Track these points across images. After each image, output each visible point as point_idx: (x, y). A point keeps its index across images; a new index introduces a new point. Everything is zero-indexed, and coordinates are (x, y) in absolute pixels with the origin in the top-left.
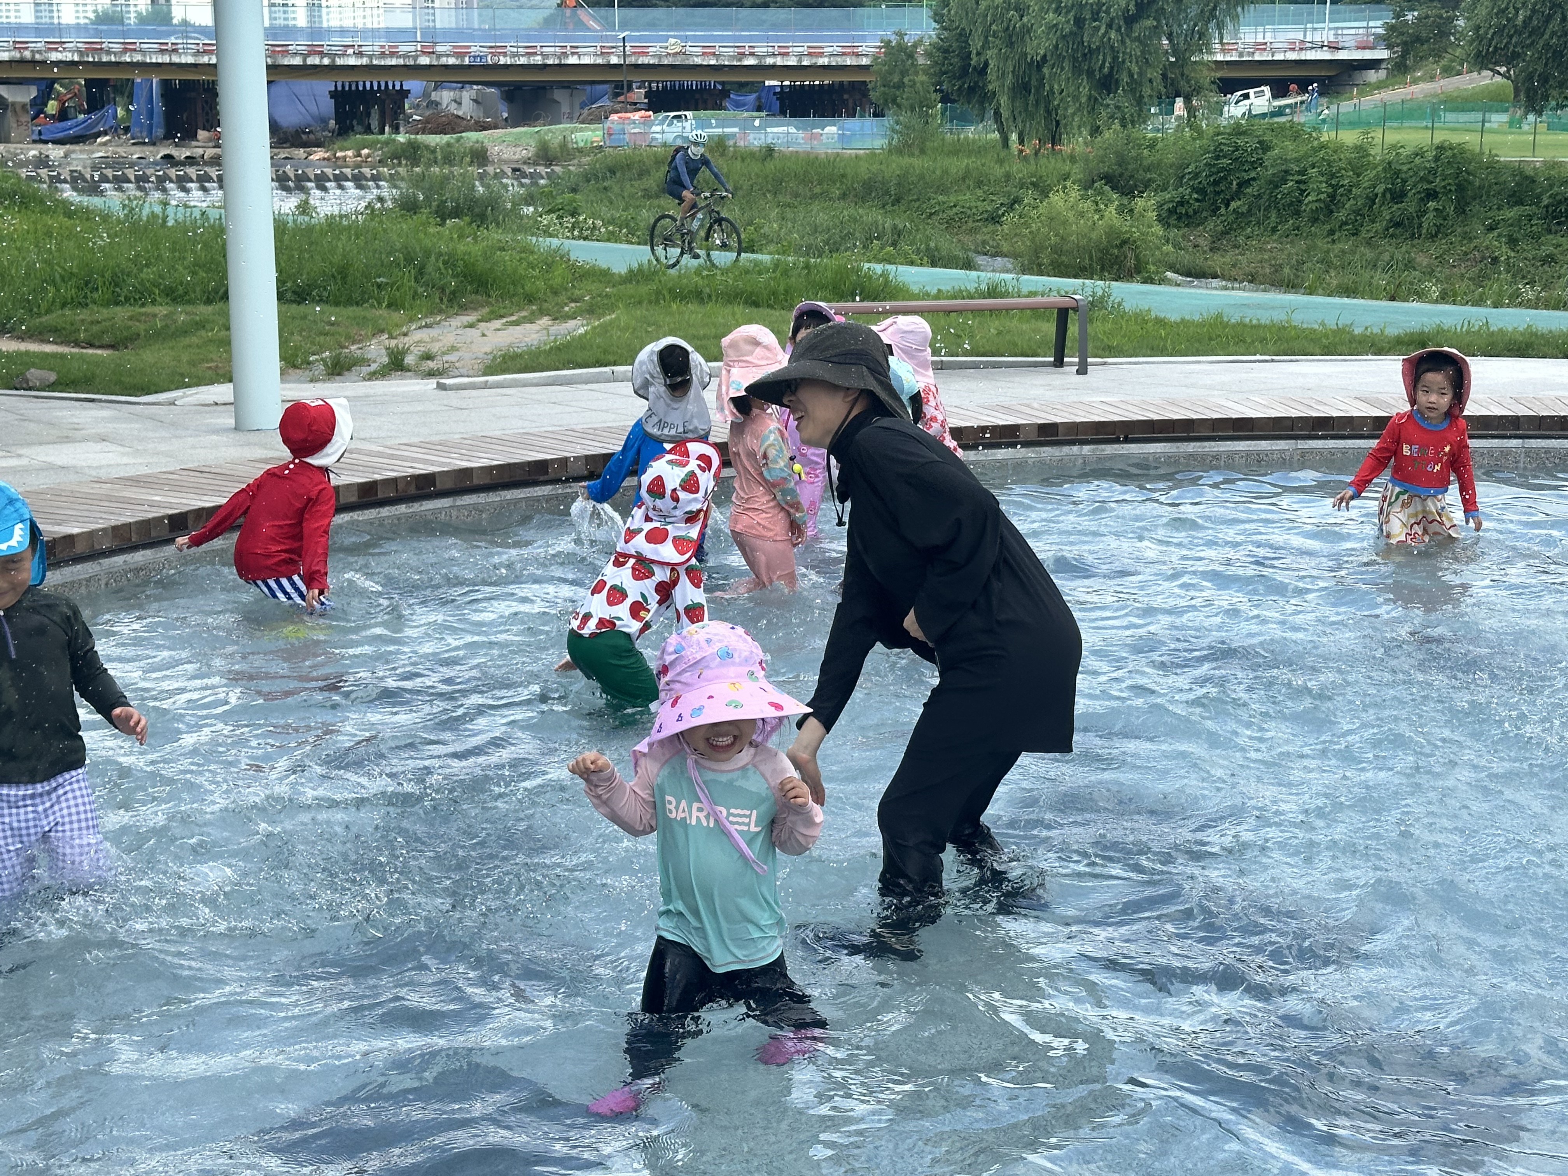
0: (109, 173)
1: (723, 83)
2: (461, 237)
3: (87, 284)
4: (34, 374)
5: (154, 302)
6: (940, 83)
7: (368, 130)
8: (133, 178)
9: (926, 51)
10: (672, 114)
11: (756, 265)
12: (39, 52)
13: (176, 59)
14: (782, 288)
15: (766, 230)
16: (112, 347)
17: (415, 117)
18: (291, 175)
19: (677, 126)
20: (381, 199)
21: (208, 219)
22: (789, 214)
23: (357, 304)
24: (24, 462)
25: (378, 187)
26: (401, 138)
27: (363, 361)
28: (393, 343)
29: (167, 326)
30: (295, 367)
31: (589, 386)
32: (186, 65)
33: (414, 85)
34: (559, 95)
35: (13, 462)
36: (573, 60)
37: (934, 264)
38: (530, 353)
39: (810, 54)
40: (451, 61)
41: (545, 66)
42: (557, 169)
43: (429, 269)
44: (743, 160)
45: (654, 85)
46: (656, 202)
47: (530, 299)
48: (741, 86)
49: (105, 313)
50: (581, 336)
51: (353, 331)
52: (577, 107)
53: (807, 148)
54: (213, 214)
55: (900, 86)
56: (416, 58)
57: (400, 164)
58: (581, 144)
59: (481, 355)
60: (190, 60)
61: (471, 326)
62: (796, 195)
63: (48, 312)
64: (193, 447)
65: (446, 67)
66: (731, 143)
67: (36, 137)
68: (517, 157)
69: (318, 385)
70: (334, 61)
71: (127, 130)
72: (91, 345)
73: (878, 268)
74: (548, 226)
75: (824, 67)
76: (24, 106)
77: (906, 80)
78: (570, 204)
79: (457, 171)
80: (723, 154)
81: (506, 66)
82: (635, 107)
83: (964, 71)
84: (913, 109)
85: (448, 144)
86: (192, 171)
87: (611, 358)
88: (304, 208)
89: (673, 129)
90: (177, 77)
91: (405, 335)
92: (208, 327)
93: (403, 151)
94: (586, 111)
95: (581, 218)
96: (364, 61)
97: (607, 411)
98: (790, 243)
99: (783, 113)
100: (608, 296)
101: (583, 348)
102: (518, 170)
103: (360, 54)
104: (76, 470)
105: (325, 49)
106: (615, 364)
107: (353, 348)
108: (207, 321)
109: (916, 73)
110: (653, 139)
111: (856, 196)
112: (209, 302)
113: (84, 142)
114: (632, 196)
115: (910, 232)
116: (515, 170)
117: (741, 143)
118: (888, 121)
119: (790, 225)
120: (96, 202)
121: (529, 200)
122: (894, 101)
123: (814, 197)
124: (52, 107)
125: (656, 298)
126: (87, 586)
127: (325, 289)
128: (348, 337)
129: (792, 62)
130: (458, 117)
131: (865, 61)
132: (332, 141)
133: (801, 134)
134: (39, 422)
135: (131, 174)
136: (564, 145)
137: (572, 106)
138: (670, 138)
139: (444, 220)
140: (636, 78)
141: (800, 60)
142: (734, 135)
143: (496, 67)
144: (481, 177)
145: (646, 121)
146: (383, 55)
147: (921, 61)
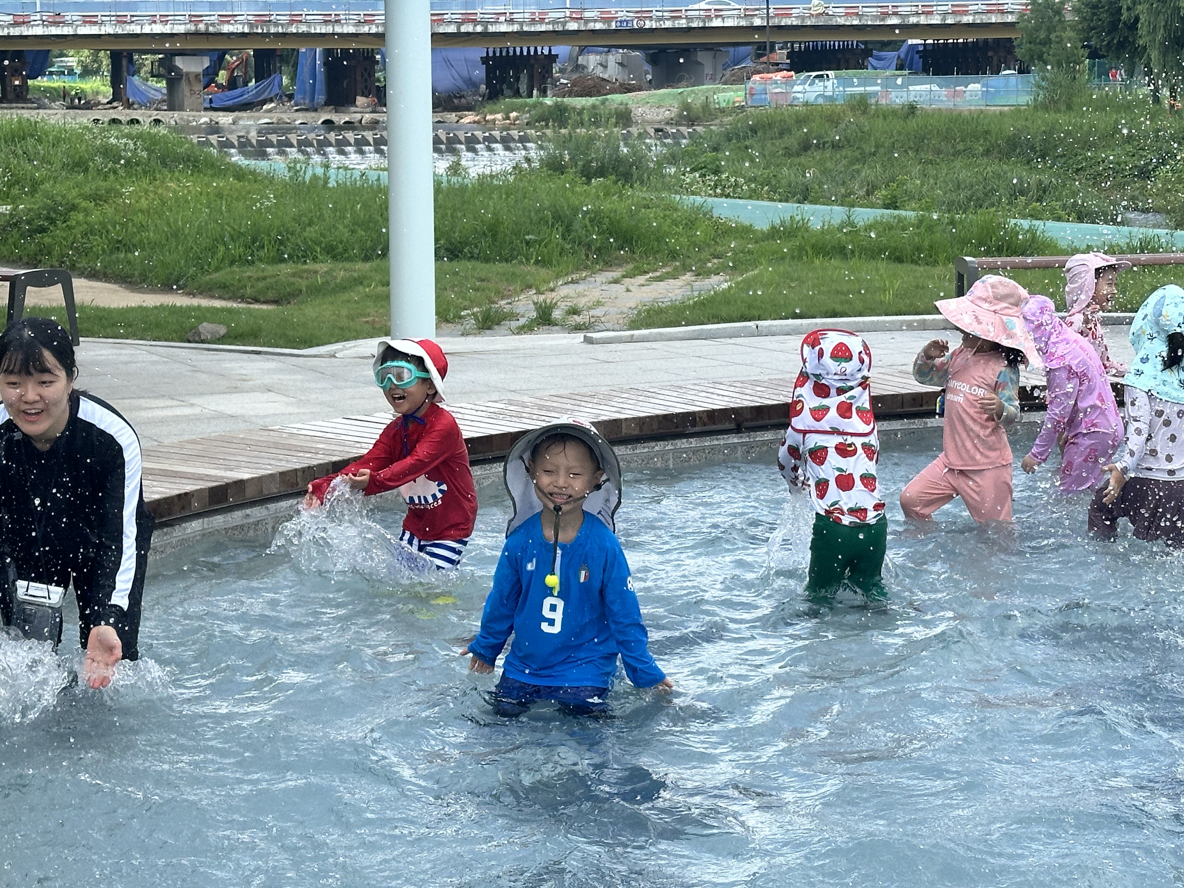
0: (274, 138)
1: (865, 43)
2: (607, 194)
3: (254, 241)
4: (206, 328)
5: (315, 259)
6: (1088, 39)
7: (517, 94)
8: (295, 142)
9: (1074, 7)
10: (814, 74)
11: (900, 221)
12: (213, 25)
13: (338, 29)
14: (926, 244)
15: (909, 186)
16: (276, 302)
17: (563, 81)
18: (444, 138)
19: (819, 85)
20: (528, 160)
21: (367, 179)
22: (931, 170)
23: (507, 261)
24: (197, 410)
25: (525, 148)
26: (549, 101)
27: (513, 316)
28: (541, 298)
29: (327, 282)
30: (447, 321)
31: (733, 340)
32: (348, 34)
33: (561, 50)
34: (702, 57)
35: (187, 411)
36: (717, 23)
37: (1080, 219)
38: (674, 307)
39: (954, 12)
40: (599, 26)
41: (689, 29)
42: (699, 129)
43: (576, 226)
44: (885, 118)
45: (796, 46)
46: (797, 160)
47: (673, 255)
48: (884, 45)
49: (270, 270)
50: (724, 291)
51: (502, 286)
52: (720, 67)
53: (951, 105)
54: (373, 176)
55: (1047, 42)
56: (564, 24)
57: (547, 126)
58: (723, 105)
59: (625, 310)
60: (351, 30)
61: (616, 282)
62: (939, 152)
63: (217, 269)
64: (353, 398)
65: (593, 31)
66: (873, 101)
67: (208, 106)
68: (660, 117)
69: (470, 339)
70: (486, 28)
71: (291, 97)
72: (257, 301)
73: (1025, 224)
74: (691, 184)
75: (968, 25)
76: (197, 76)
77: (1053, 36)
78: (712, 163)
79: (602, 132)
80: (864, 112)
81: (652, 30)
82: (777, 67)
83: (1113, 27)
84: (1059, 64)
85: (594, 107)
86: (350, 136)
87: (756, 313)
88: (455, 169)
89: (815, 88)
90: (338, 46)
91: (552, 290)
92: (366, 282)
93: (551, 113)
94: (728, 73)
95: (723, 176)
96: (515, 28)
97: (751, 365)
98: (933, 199)
99: (926, 71)
100: (750, 252)
101: (728, 303)
102: (661, 130)
103: (511, 21)
104: (244, 419)
105: (478, 17)
106: (759, 319)
107: (503, 303)
108: (365, 277)
109: (1064, 29)
110: (795, 98)
111: (1000, 152)
112: (367, 259)
113: (251, 109)
114: (773, 155)
115: (1056, 188)
116: (657, 130)
117: (883, 102)
118: (1032, 78)
119: (932, 181)
120: (261, 165)
121: (673, 159)
122: (1040, 58)
123: (956, 154)
124: (222, 77)
125: (798, 255)
126: (256, 530)
127: (476, 246)
128: (498, 293)
129: (936, 20)
130: (603, 80)
131: (1010, 19)
132: (482, 104)
133: (944, 92)
134: (210, 373)
135: (293, 138)
136: (706, 106)
137: (715, 69)
138: (811, 97)
139: (589, 179)
140: (779, 39)
141: (944, 19)
142: (875, 93)
143: (642, 31)
144: (626, 138)
145: (788, 82)
146: (533, 21)
147: (1069, 17)
